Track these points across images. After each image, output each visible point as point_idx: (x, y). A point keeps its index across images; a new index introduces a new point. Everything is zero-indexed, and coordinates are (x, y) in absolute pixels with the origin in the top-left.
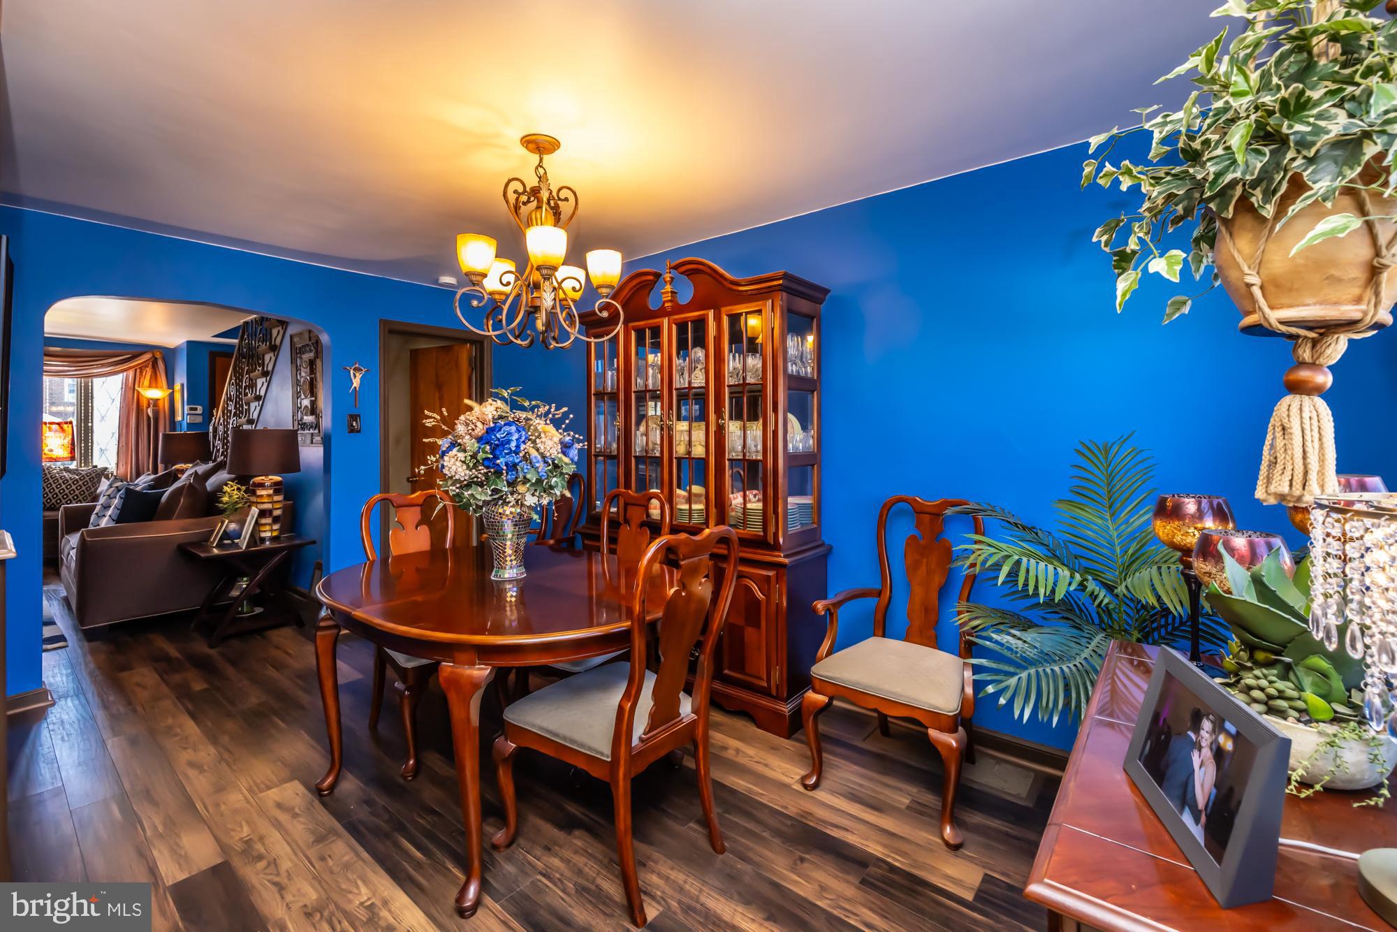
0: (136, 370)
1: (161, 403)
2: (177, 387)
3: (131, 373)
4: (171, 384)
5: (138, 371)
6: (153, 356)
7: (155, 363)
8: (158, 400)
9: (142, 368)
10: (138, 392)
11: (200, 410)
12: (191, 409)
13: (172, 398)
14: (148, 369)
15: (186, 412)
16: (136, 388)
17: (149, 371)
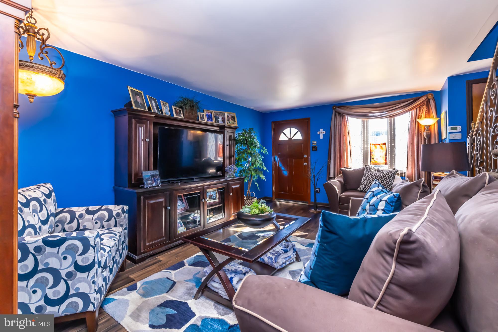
0: (417, 109)
1: (432, 128)
2: (443, 116)
3: (414, 111)
4: (438, 114)
5: (418, 109)
6: (427, 98)
7: (428, 102)
8: (430, 126)
9: (420, 107)
10: (418, 123)
11: (459, 128)
12: (452, 129)
13: (439, 123)
14: (424, 107)
15: (448, 131)
16: (417, 120)
17: (425, 107)
